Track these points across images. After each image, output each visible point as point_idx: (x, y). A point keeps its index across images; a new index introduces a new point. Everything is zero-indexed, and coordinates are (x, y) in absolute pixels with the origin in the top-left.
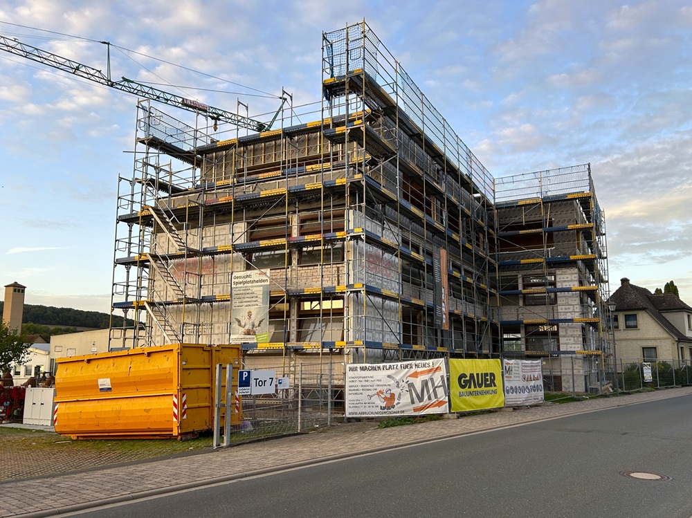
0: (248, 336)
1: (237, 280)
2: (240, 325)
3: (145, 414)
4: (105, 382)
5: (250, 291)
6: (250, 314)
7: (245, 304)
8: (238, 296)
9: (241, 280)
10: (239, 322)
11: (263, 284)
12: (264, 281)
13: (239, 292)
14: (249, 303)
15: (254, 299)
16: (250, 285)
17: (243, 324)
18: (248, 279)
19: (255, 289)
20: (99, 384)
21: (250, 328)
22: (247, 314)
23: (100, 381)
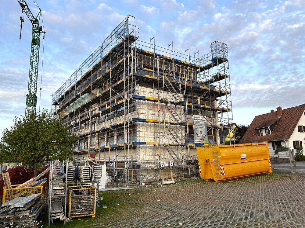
0: (202, 141)
1: (195, 118)
2: (198, 136)
3: (260, 166)
4: (244, 156)
5: (200, 123)
6: (201, 133)
7: (199, 128)
8: (196, 125)
9: (197, 118)
10: (197, 135)
11: (204, 121)
12: (205, 120)
13: (196, 123)
14: (200, 128)
15: (202, 127)
16: (200, 121)
17: (199, 136)
18: (199, 119)
19: (202, 123)
20: (242, 156)
21: (202, 137)
22: (200, 132)
23: (242, 155)
